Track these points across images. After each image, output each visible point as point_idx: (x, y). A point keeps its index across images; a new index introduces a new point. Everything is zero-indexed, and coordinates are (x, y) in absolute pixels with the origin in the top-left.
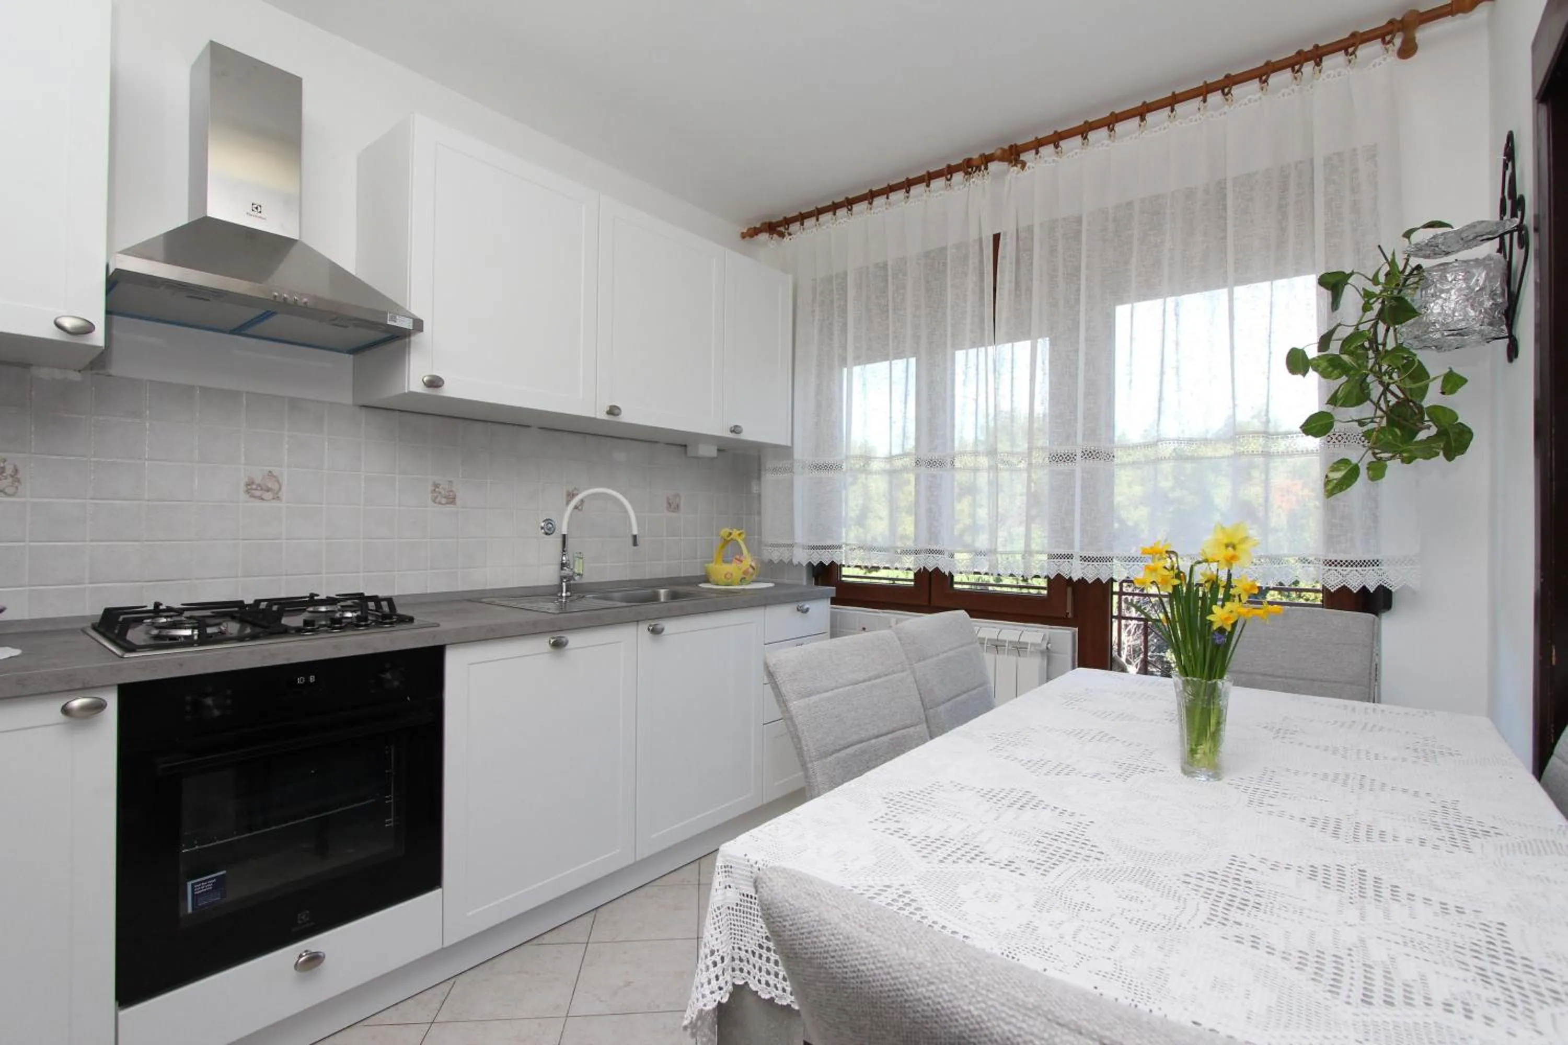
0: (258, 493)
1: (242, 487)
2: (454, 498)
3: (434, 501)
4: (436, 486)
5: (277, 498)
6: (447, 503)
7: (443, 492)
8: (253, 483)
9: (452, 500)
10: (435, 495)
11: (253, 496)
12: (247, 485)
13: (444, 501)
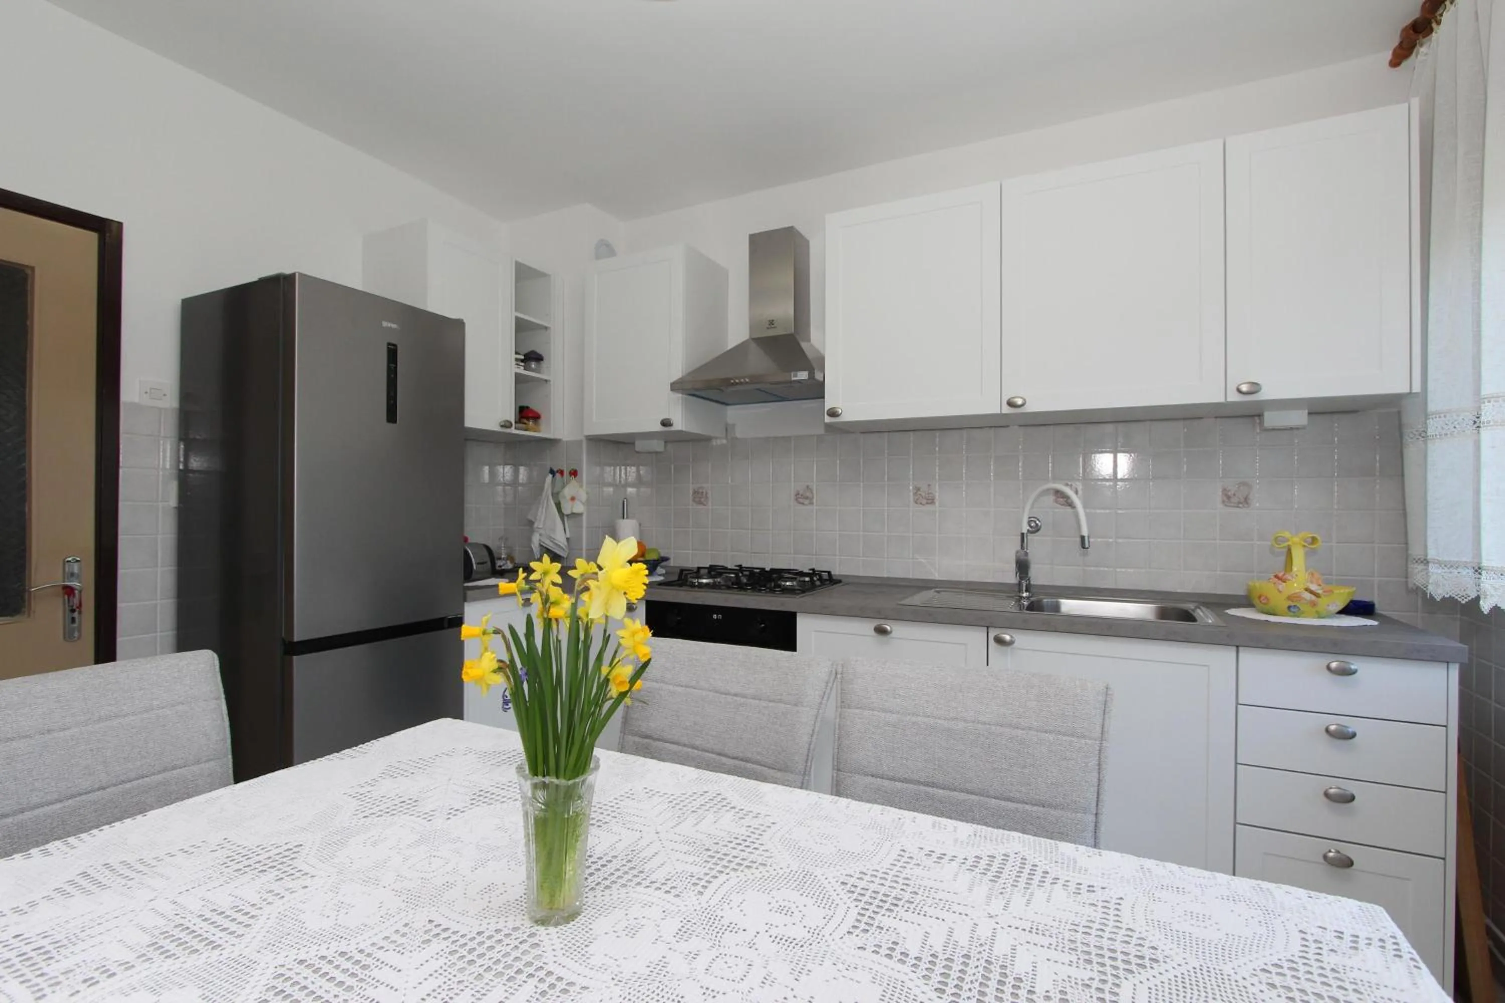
0: (801, 500)
1: (793, 497)
2: (933, 500)
3: (916, 503)
4: (918, 489)
5: (811, 503)
6: (927, 503)
7: (923, 494)
8: (798, 494)
9: (931, 501)
10: (917, 497)
11: (800, 503)
12: (796, 495)
13: (924, 501)
